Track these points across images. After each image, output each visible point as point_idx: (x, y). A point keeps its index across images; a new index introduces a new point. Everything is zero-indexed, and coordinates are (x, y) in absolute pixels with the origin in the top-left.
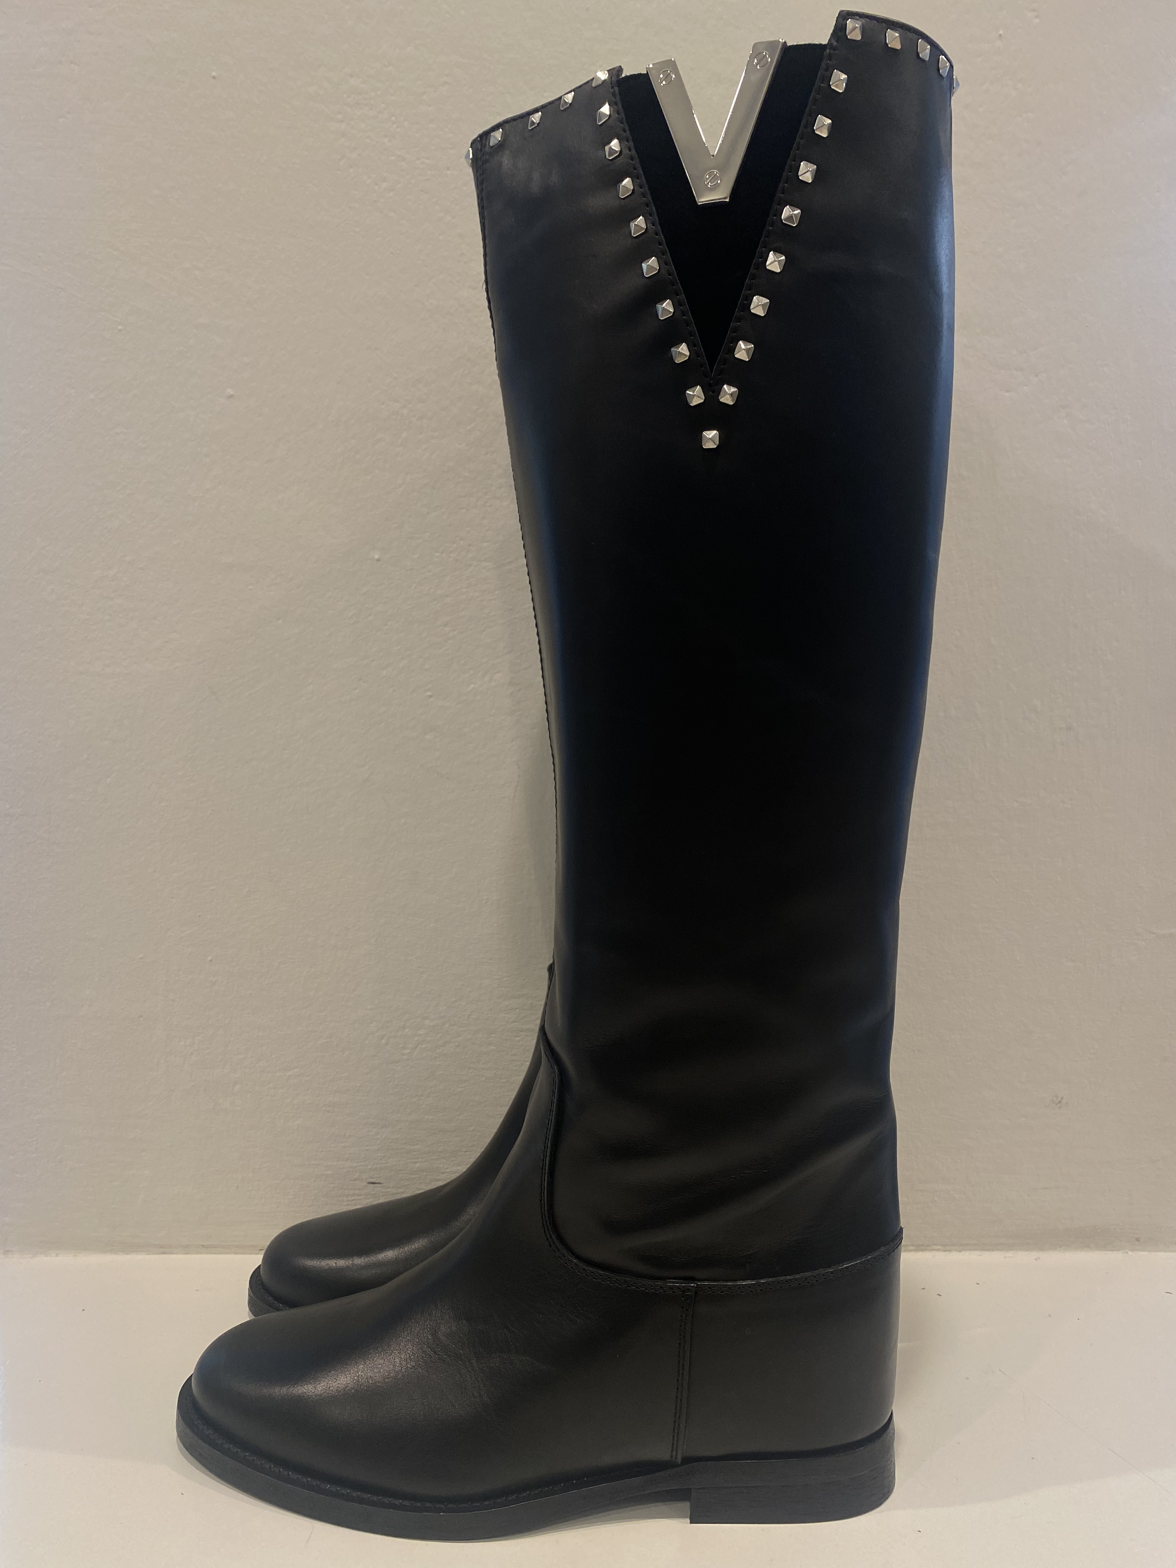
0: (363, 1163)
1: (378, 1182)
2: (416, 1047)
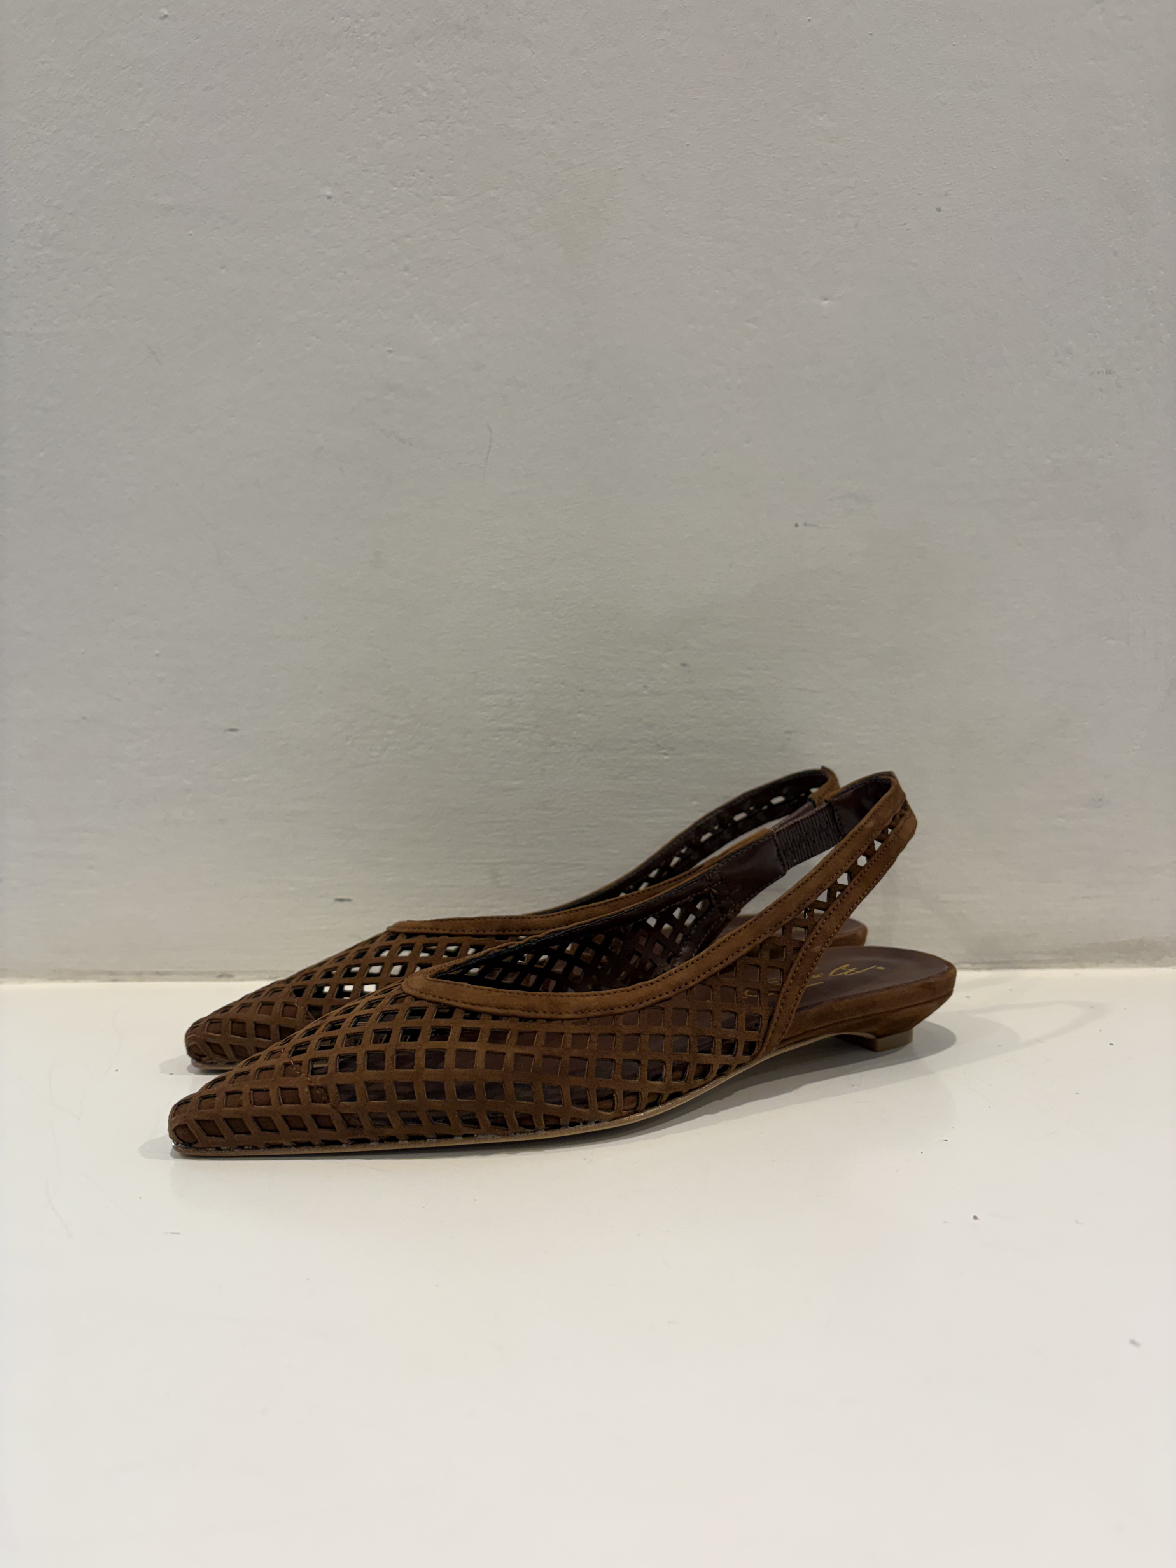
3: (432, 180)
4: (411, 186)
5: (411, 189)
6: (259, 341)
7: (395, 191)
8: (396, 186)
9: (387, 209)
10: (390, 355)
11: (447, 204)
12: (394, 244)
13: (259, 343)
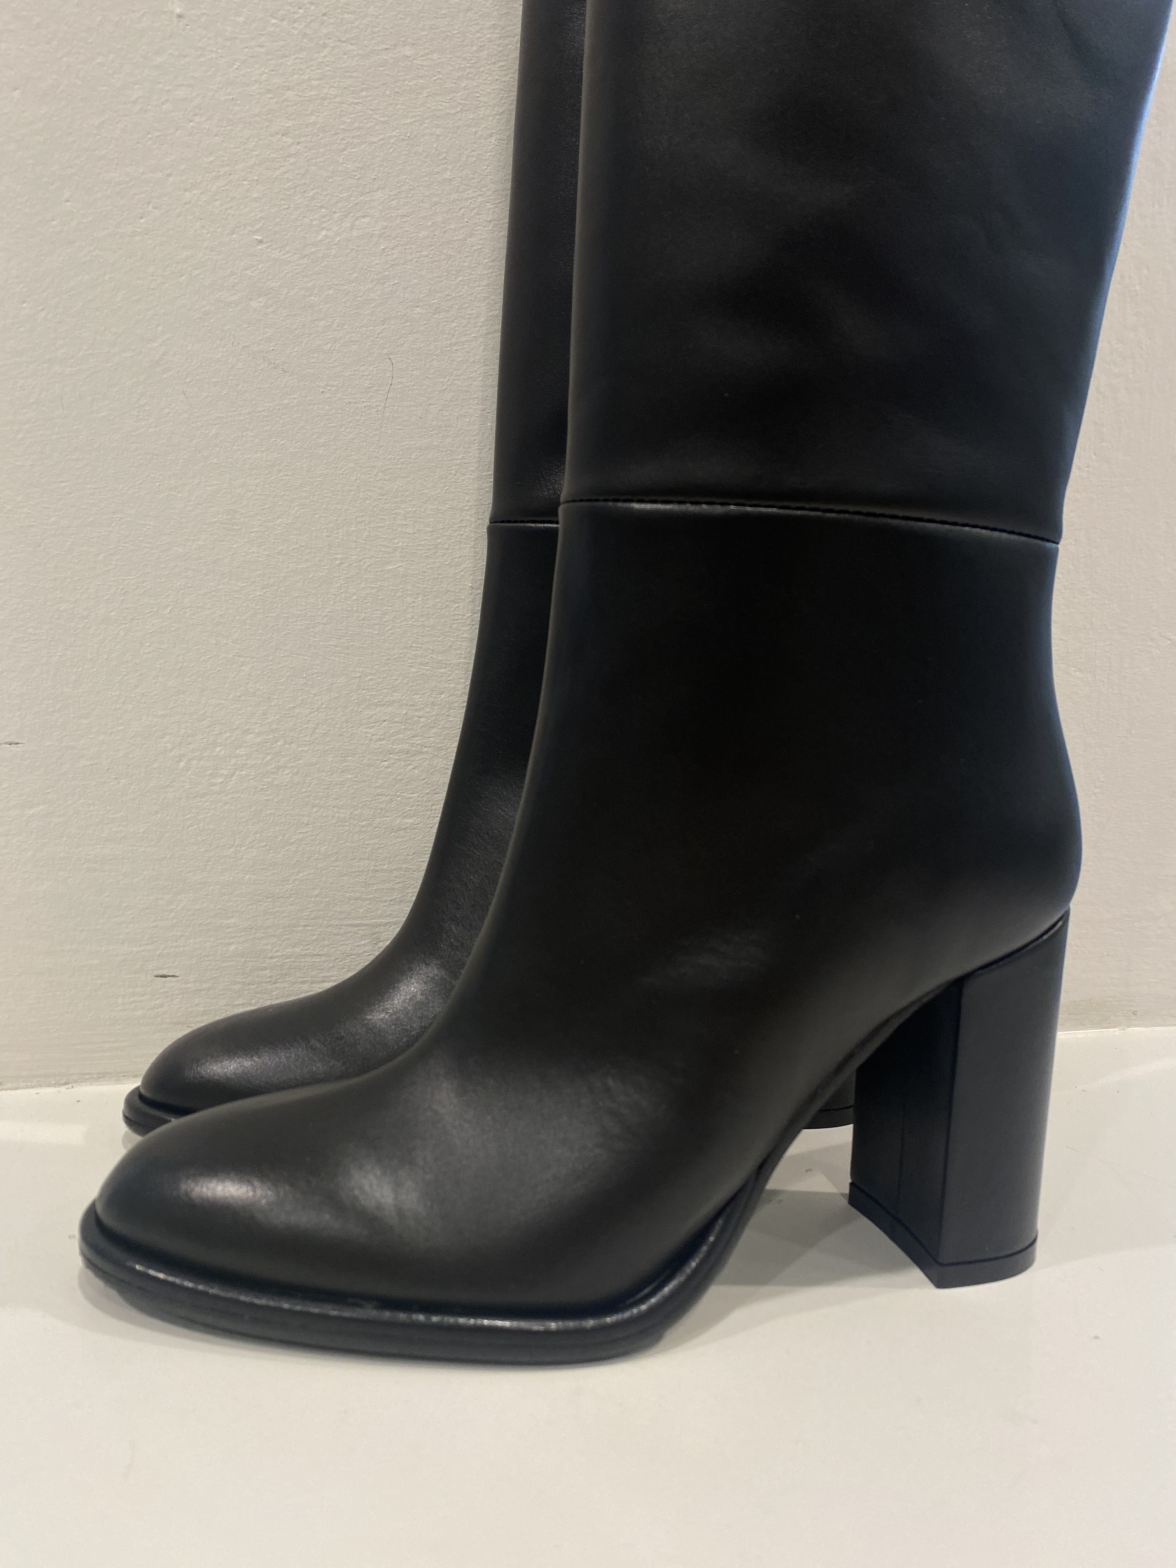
0: (148, 947)
1: (170, 974)
2: (233, 775)
3: (325, 18)
4: (295, 21)
5: (295, 25)
6: (68, 201)
7: (273, 24)
8: (275, 18)
9: (261, 46)
10: (259, 247)
11: (345, 54)
12: (270, 96)
13: (68, 204)
